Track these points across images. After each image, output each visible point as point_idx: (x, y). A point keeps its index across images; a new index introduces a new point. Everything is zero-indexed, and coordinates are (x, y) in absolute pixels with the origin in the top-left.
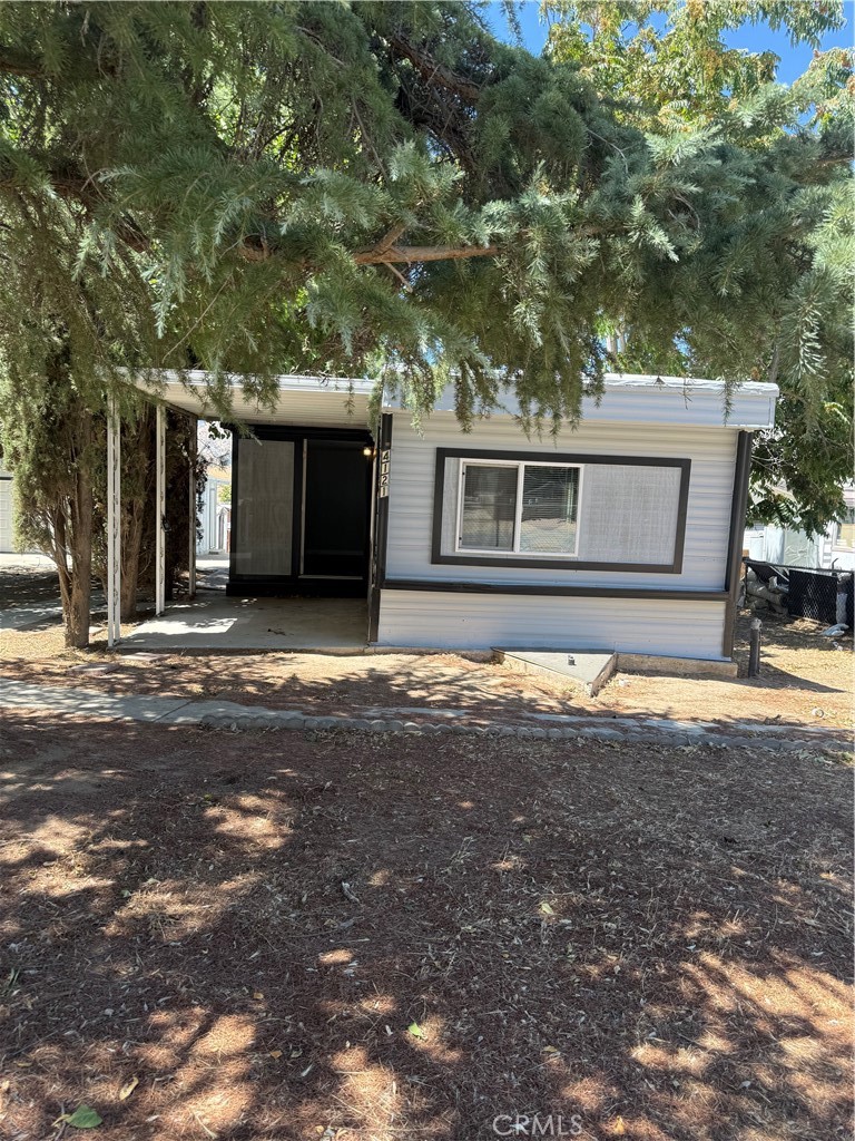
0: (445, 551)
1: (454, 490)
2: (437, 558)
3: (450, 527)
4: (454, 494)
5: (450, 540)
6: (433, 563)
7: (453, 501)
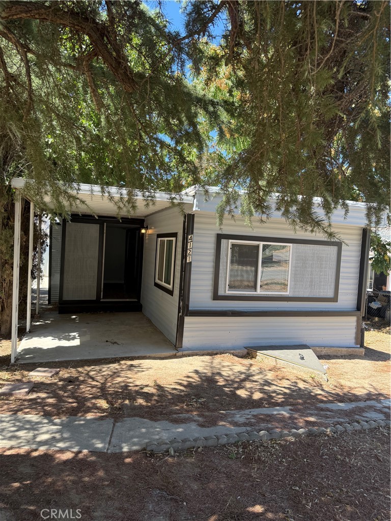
0: (221, 292)
1: (225, 258)
2: (216, 297)
3: (223, 279)
4: (225, 260)
5: (223, 286)
6: (214, 300)
7: (225, 264)
